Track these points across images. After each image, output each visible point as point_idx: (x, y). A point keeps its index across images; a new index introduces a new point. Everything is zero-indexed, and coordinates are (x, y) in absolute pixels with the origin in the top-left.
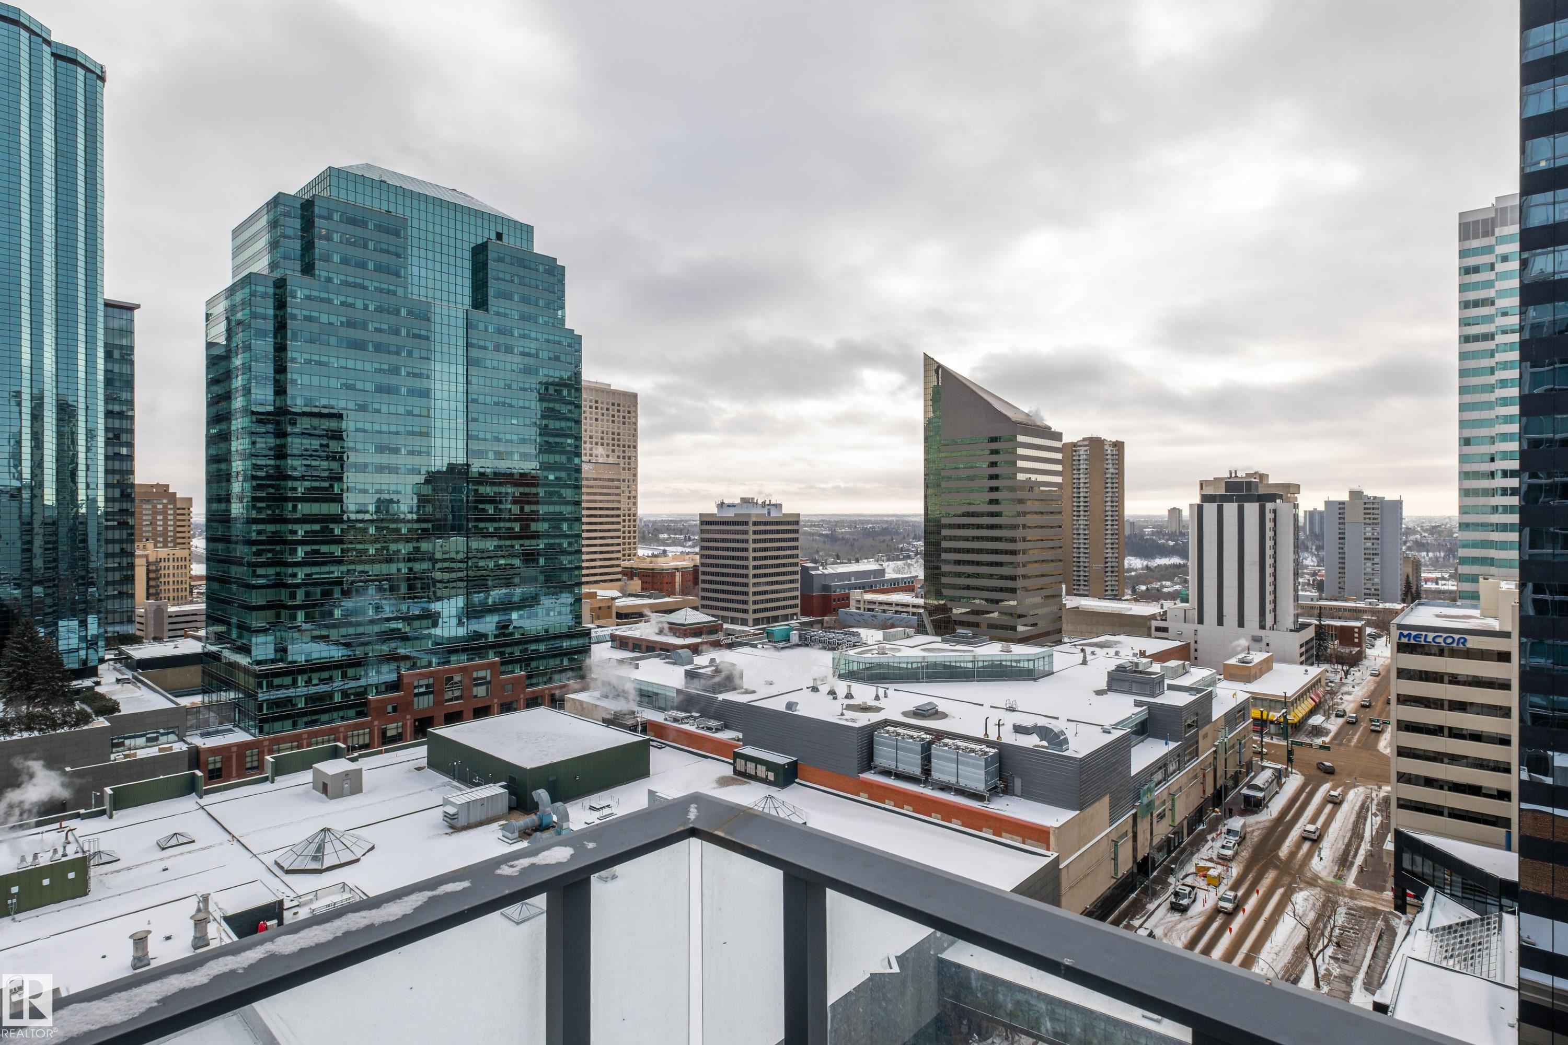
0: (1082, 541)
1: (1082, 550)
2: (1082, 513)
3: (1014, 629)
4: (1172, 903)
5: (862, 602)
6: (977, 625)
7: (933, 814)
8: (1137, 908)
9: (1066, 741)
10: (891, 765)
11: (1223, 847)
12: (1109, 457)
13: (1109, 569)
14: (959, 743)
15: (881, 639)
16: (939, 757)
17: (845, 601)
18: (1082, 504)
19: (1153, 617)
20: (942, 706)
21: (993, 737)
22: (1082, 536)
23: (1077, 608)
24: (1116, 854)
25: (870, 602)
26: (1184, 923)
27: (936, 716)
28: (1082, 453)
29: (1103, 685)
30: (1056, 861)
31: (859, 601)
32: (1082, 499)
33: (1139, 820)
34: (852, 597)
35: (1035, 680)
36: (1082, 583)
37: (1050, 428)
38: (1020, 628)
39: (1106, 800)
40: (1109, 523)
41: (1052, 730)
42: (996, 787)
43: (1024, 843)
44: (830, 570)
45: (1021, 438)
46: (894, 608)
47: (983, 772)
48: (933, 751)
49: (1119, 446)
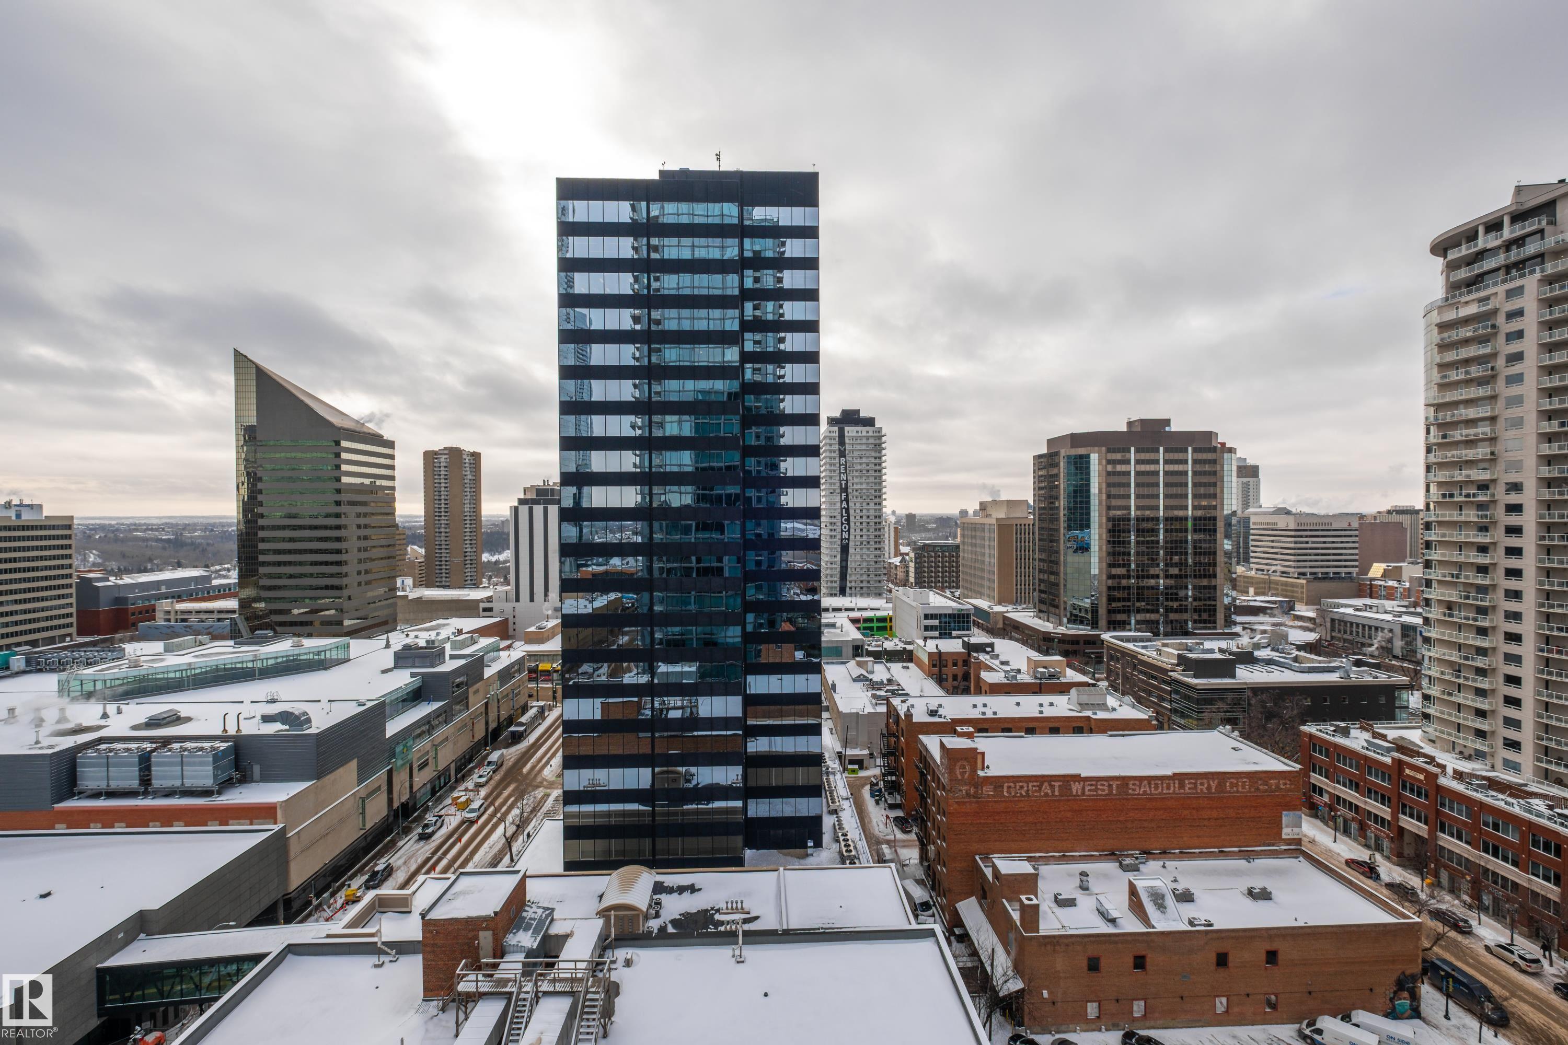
0: (443, 538)
1: (443, 547)
2: (443, 514)
3: (340, 623)
4: (420, 834)
5: (173, 613)
6: (310, 623)
7: (151, 824)
8: (391, 847)
9: (309, 720)
10: (102, 785)
11: (481, 776)
12: (467, 465)
13: (468, 562)
14: (188, 745)
15: (162, 650)
16: (159, 764)
17: (149, 613)
18: (443, 505)
19: (481, 601)
20: (184, 711)
21: (232, 731)
22: (443, 534)
23: (421, 598)
24: (364, 809)
25: (184, 612)
26: (427, 847)
27: (178, 722)
28: (442, 460)
29: (391, 664)
30: (283, 831)
31: (168, 612)
32: (443, 501)
33: (395, 774)
34: (157, 608)
35: (326, 669)
36: (444, 575)
37: (382, 437)
38: (347, 623)
39: (354, 764)
40: (468, 522)
41: (292, 714)
42: (231, 779)
43: (251, 824)
44: (127, 580)
45: (344, 444)
46: (216, 616)
47: (211, 768)
48: (153, 759)
49: (476, 456)
